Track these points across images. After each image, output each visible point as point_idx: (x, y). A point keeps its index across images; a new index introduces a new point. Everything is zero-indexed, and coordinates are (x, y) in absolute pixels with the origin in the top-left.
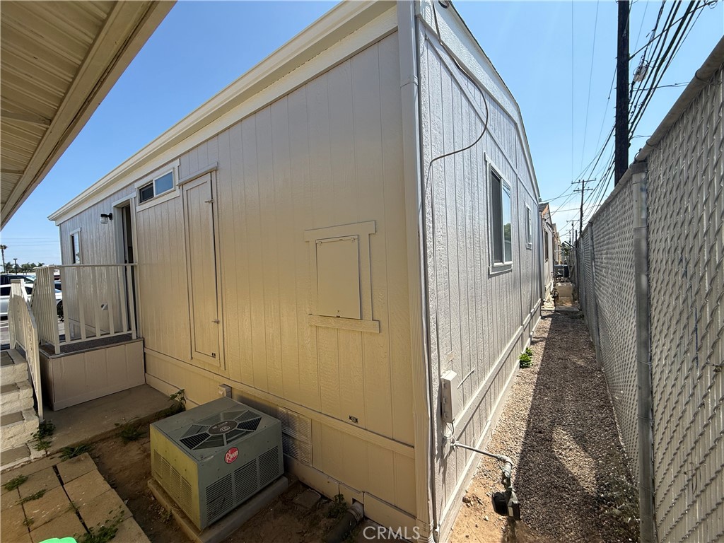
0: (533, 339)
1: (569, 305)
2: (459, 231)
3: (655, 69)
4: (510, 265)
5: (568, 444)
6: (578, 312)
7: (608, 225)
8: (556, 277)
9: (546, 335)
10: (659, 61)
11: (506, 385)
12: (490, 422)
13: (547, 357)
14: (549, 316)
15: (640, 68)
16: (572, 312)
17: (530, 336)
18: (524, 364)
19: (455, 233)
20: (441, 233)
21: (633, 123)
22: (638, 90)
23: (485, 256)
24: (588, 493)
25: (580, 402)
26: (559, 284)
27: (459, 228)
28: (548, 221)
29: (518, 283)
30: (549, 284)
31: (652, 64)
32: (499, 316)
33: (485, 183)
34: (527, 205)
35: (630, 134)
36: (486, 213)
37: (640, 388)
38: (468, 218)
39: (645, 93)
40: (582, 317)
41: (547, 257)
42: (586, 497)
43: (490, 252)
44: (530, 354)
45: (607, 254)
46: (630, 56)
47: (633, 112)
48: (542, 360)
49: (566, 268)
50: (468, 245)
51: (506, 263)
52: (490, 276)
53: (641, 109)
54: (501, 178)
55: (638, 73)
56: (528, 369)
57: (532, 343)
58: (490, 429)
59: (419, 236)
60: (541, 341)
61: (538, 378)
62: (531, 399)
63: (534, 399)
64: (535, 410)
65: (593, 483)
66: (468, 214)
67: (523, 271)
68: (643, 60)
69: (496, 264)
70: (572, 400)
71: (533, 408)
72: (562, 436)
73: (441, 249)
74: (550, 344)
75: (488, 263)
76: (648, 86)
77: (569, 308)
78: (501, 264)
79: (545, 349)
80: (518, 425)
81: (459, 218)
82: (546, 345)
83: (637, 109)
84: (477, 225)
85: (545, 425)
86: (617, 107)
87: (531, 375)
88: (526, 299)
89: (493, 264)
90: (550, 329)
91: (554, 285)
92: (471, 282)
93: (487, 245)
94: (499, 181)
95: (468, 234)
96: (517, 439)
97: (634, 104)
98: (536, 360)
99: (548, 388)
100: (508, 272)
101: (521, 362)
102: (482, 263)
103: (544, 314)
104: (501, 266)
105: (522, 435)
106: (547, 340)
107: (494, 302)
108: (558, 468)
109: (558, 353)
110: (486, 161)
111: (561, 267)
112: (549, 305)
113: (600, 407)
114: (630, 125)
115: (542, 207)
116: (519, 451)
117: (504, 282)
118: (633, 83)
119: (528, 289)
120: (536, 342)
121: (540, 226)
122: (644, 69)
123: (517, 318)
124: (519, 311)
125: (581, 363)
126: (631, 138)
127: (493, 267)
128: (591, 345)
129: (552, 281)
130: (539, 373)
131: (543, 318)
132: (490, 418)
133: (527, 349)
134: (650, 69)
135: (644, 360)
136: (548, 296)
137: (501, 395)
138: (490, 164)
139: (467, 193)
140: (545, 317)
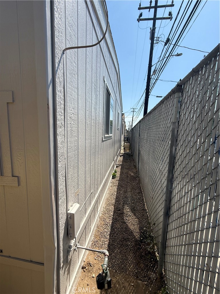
0: (117, 165)
1: (128, 151)
2: (87, 114)
3: (159, 72)
4: (111, 136)
5: (129, 213)
6: (131, 154)
7: (149, 122)
8: (124, 141)
9: (121, 163)
10: (160, 69)
11: (107, 189)
12: (99, 212)
13: (122, 173)
14: (122, 155)
15: (155, 70)
16: (129, 154)
17: (116, 164)
18: (114, 177)
19: (84, 115)
20: (73, 112)
21: (151, 90)
22: (153, 79)
23: (101, 131)
24: (137, 239)
25: (133, 192)
26: (126, 143)
27: (87, 112)
28: (124, 120)
29: (114, 144)
30: (123, 143)
31: (158, 70)
32: (106, 159)
33: (103, 92)
34: (119, 112)
35: (149, 93)
36: (103, 109)
37: (166, 201)
38: (93, 108)
39: (155, 80)
40: (132, 156)
41: (123, 134)
42: (136, 241)
43: (104, 129)
44: (116, 172)
45: (147, 134)
46: (152, 65)
47: (151, 86)
48: (120, 175)
49: (128, 138)
50: (92, 124)
51: (110, 135)
52: (103, 141)
53: (153, 85)
54: (110, 94)
55: (154, 72)
56: (115, 179)
57: (117, 167)
58: (99, 215)
59: (48, 108)
60: (120, 166)
61: (119, 183)
62: (116, 194)
63: (117, 193)
64: (117, 199)
65: (138, 233)
66: (93, 106)
67: (116, 139)
68: (156, 68)
69: (106, 135)
70: (130, 191)
71: (117, 198)
72: (127, 210)
73: (73, 123)
74: (123, 167)
75: (102, 135)
76: (156, 78)
77: (128, 152)
78: (108, 135)
79: (121, 169)
80: (111, 209)
81: (88, 106)
82: (121, 168)
83: (152, 85)
84: (98, 114)
85: (121, 206)
86: (147, 83)
87: (116, 181)
88: (116, 150)
89: (104, 135)
90: (123, 161)
91: (124, 144)
92: (93, 145)
93: (102, 125)
94: (110, 95)
95: (92, 117)
96: (110, 216)
97: (152, 83)
98: (118, 175)
99: (122, 187)
100: (111, 139)
101: (113, 176)
102: (99, 134)
103: (121, 155)
104: (108, 137)
105: (112, 214)
106: (122, 165)
107: (104, 154)
108: (126, 228)
109: (125, 171)
110: (104, 81)
111: (126, 137)
112: (122, 151)
113: (139, 193)
114: (150, 90)
115: (123, 114)
116: (111, 224)
117: (109, 144)
118: (152, 75)
119: (117, 146)
120: (118, 166)
121: (122, 122)
122: (155, 71)
123: (112, 159)
124: (113, 155)
125: (132, 174)
126: (150, 95)
127: (104, 137)
128: (135, 167)
129: (123, 142)
130: (119, 181)
131: (120, 156)
132: (99, 210)
133: (115, 170)
134: (157, 71)
135: (169, 188)
136: (122, 148)
137: (104, 195)
138: (106, 84)
139: (93, 93)
140: (121, 156)
